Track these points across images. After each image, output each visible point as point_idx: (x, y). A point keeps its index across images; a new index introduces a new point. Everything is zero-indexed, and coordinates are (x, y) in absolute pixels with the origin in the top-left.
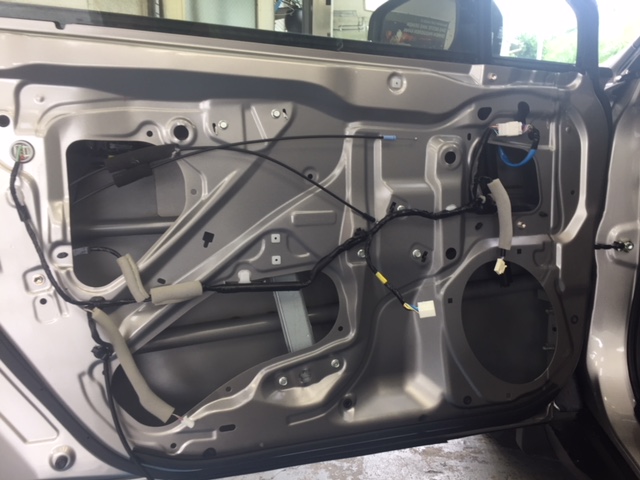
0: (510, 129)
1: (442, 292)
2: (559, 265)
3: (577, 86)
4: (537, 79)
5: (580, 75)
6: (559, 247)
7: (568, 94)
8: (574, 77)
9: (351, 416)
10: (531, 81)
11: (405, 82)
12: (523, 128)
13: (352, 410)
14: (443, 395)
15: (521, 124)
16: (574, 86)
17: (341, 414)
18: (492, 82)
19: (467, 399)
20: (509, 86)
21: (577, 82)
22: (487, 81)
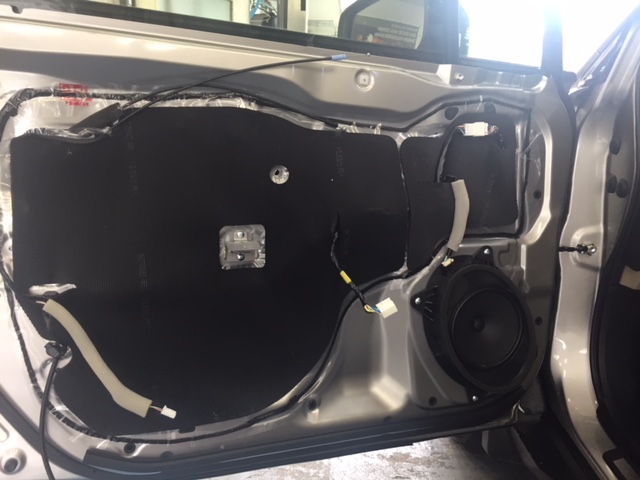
0: (477, 129)
1: (408, 292)
2: (524, 266)
3: (542, 89)
4: (503, 81)
5: (545, 78)
6: (524, 248)
7: (533, 96)
8: (539, 80)
9: (315, 417)
10: (497, 83)
11: (373, 79)
12: (489, 129)
13: (316, 411)
14: (408, 396)
15: (487, 125)
16: (539, 89)
17: (305, 415)
18: (458, 82)
19: (433, 401)
20: (475, 87)
21: (542, 85)
22: (454, 81)
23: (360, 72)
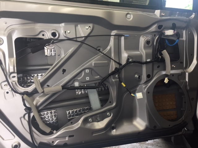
0: (169, 32)
1: (146, 90)
2: (187, 80)
3: (193, 17)
4: (179, 15)
5: (194, 13)
6: (187, 74)
7: (190, 20)
8: (192, 14)
9: (114, 132)
10: (177, 16)
11: (132, 16)
12: (174, 32)
13: (115, 130)
14: (146, 125)
15: (173, 31)
16: (192, 17)
17: (111, 132)
18: (163, 16)
19: (155, 127)
20: (169, 17)
21: (193, 16)
22: (161, 16)
23: (128, 14)
